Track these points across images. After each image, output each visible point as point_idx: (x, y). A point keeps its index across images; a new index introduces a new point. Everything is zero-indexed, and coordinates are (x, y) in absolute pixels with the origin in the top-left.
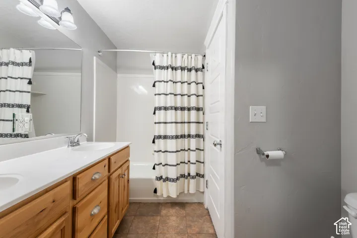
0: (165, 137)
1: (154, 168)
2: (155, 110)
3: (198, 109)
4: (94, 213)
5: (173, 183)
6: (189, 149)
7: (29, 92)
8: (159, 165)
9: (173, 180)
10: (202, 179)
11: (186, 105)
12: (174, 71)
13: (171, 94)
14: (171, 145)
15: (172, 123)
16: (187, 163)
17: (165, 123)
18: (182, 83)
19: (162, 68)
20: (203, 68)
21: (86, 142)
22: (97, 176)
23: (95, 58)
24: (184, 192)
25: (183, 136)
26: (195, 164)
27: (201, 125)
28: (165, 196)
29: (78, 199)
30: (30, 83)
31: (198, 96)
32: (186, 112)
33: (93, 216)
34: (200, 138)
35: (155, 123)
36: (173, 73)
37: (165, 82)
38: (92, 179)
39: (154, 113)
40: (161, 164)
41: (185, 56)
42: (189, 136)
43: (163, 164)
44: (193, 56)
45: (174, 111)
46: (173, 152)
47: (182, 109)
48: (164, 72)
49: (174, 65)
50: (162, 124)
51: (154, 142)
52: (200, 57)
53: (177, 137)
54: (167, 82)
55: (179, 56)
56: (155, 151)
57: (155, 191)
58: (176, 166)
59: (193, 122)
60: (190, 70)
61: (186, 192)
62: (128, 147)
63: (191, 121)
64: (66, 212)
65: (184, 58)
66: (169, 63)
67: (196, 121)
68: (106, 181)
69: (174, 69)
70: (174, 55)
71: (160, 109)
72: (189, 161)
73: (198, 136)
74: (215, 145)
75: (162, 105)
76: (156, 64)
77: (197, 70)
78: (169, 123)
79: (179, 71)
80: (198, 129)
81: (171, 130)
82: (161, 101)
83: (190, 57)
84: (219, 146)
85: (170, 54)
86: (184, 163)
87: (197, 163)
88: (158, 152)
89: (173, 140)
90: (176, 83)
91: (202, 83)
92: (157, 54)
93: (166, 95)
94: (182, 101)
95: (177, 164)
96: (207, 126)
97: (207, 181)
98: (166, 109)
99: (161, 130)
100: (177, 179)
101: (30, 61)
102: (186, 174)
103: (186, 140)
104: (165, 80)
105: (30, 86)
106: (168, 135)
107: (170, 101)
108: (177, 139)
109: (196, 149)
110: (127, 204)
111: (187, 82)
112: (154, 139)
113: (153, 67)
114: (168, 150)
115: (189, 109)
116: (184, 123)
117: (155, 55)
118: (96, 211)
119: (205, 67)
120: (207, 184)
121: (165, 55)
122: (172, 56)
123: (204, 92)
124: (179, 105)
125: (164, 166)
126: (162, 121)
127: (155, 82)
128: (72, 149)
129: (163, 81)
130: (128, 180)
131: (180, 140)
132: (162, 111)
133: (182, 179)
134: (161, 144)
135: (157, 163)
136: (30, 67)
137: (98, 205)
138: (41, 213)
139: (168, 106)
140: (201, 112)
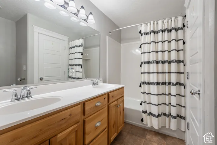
0: (149, 83)
1: (141, 104)
2: (141, 64)
3: (178, 62)
4: (97, 125)
5: (155, 118)
6: (170, 94)
7: (82, 59)
8: (144, 102)
9: (155, 116)
10: (183, 121)
11: (166, 59)
12: (156, 34)
13: (153, 51)
14: (154, 89)
15: (154, 73)
16: (168, 105)
17: (149, 73)
18: (163, 42)
19: (146, 34)
20: (184, 26)
21: (102, 83)
22: (98, 104)
23: (107, 36)
24: (165, 127)
25: (164, 84)
26: (176, 106)
27: (182, 75)
28: (149, 126)
29: (86, 116)
30: (82, 54)
31: (178, 51)
32: (167, 64)
33: (96, 127)
34: (181, 85)
35: (141, 73)
36: (155, 36)
37: (148, 43)
38: (95, 106)
39: (141, 66)
40: (146, 102)
41: (166, 21)
42: (170, 83)
43: (147, 102)
44: (173, 19)
45: (155, 64)
46: (155, 95)
47: (163, 62)
48: (148, 37)
49: (156, 30)
50: (146, 74)
51: (140, 86)
52: (180, 19)
53: (158, 84)
54: (150, 43)
55: (160, 22)
56: (142, 93)
57: (142, 120)
58: (157, 105)
59: (173, 73)
60: (170, 31)
61: (167, 127)
62: (123, 88)
63: (172, 71)
64: (79, 122)
65: (164, 23)
66: (152, 29)
67: (177, 72)
68: (106, 108)
69: (156, 32)
70: (155, 22)
71: (145, 63)
72: (170, 104)
73: (178, 84)
74: (192, 94)
75: (146, 60)
76: (142, 32)
77: (177, 30)
78: (152, 73)
79: (160, 34)
80: (179, 78)
81: (153, 78)
82: (145, 58)
83: (170, 21)
84: (198, 95)
85: (152, 22)
86: (166, 104)
87: (178, 106)
88: (143, 93)
89: (154, 86)
90: (157, 43)
91: (182, 39)
92: (142, 25)
93: (150, 53)
94: (163, 56)
95: (159, 104)
96: (188, 75)
97: (188, 123)
98: (149, 63)
99: (145, 78)
100: (159, 115)
101: (82, 44)
102: (167, 113)
103: (167, 87)
104: (149, 42)
105: (82, 56)
106: (151, 82)
107: (153, 57)
108: (159, 86)
109: (177, 94)
110: (123, 123)
111: (167, 41)
112: (141, 84)
113: (140, 34)
114: (151, 93)
115: (170, 62)
116: (165, 73)
117: (142, 26)
118: (98, 124)
119: (186, 25)
120: (188, 126)
121: (149, 24)
122: (154, 23)
123: (184, 47)
124: (160, 59)
125: (148, 104)
126: (146, 71)
127: (141, 45)
128: (93, 87)
129: (147, 43)
130: (123, 109)
131: (161, 87)
132: (146, 65)
133: (163, 117)
134: (145, 88)
135: (143, 101)
136: (82, 47)
137: (100, 122)
138: (63, 120)
139: (151, 61)
140: (182, 64)
